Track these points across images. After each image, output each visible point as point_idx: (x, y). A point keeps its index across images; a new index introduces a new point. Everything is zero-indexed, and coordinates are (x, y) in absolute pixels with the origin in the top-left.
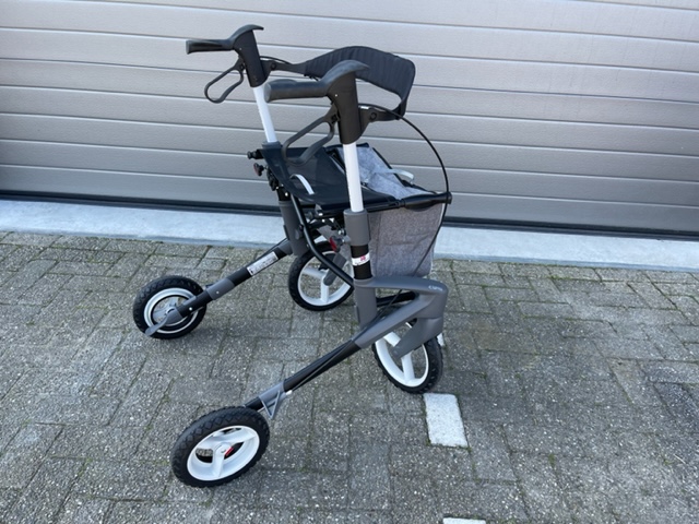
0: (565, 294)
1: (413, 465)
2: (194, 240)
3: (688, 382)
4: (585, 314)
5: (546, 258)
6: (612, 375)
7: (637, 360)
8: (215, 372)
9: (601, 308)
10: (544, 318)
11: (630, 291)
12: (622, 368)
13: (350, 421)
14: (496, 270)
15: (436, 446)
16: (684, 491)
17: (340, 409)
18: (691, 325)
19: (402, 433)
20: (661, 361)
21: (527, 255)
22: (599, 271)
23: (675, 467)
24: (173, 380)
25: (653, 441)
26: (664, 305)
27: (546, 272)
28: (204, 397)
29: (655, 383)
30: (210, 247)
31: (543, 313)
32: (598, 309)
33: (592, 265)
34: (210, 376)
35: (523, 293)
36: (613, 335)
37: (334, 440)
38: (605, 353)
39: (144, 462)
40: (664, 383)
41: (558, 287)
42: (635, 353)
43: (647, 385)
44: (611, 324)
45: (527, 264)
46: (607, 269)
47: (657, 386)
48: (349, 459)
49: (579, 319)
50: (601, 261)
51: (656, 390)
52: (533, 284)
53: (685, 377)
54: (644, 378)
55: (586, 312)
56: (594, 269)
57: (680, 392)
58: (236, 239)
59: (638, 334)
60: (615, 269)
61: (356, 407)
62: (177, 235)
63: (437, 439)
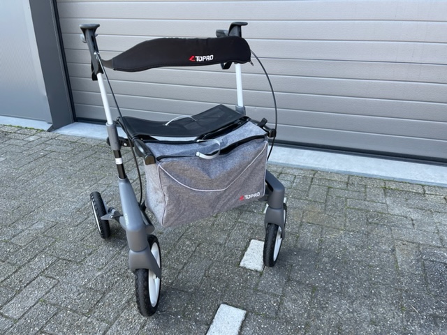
0: (388, 198)
1: (221, 274)
4: (397, 211)
5: (388, 175)
6: (393, 250)
7: (419, 244)
9: (411, 210)
10: (362, 210)
12: (404, 247)
13: (198, 246)
14: (345, 179)
15: (242, 267)
16: (405, 329)
17: (196, 239)
19: (225, 257)
20: (439, 247)
22: (426, 188)
23: (408, 312)
25: (401, 294)
27: (383, 184)
29: (425, 260)
31: (363, 207)
32: (408, 210)
33: (423, 183)
35: (356, 194)
36: (409, 226)
37: (183, 253)
38: (395, 236)
40: (433, 261)
42: (421, 240)
43: (418, 261)
44: (412, 220)
45: (370, 178)
46: (434, 187)
47: (427, 263)
49: (388, 214)
50: (433, 181)
51: (424, 265)
52: (368, 190)
54: (418, 256)
56: (423, 186)
57: (443, 269)
59: (431, 228)
60: (441, 187)
61: (207, 240)
63: (244, 264)
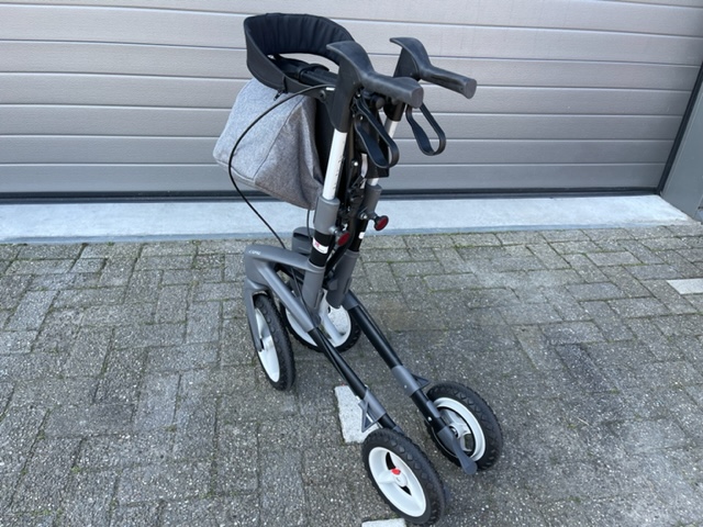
0: (469, 263)
1: (328, 470)
2: (64, 238)
3: (585, 341)
4: (489, 282)
5: (449, 226)
6: (517, 343)
7: (539, 325)
8: (100, 395)
9: (503, 275)
10: (450, 290)
11: (528, 253)
12: (525, 334)
13: (258, 431)
14: (401, 244)
15: (351, 444)
16: (589, 454)
17: (246, 418)
18: (585, 283)
19: (315, 435)
20: (560, 323)
21: (430, 224)
22: (499, 236)
23: (579, 430)
24: (48, 411)
25: (558, 406)
26: (559, 265)
27: (450, 241)
28: (88, 427)
29: (556, 345)
30: (85, 245)
31: (450, 286)
32: (500, 275)
33: (493, 230)
34: (94, 401)
35: (429, 266)
36: (515, 301)
37: (240, 455)
38: (509, 321)
39: (20, 515)
40: (563, 345)
41: (461, 255)
42: (537, 318)
43: (549, 349)
44: (513, 290)
45: (431, 234)
46: (507, 232)
47: (559, 349)
48: (259, 474)
49: (484, 288)
50: (501, 224)
51: (557, 353)
52: (438, 255)
53: (582, 337)
54: (545, 342)
55: (490, 280)
56: (495, 234)
57: (579, 353)
58: (116, 233)
59: (538, 297)
60: (514, 231)
61: (264, 414)
62: (43, 234)
63: (351, 437)
